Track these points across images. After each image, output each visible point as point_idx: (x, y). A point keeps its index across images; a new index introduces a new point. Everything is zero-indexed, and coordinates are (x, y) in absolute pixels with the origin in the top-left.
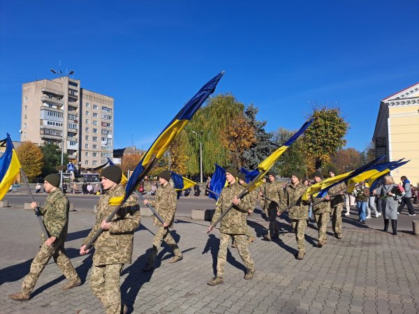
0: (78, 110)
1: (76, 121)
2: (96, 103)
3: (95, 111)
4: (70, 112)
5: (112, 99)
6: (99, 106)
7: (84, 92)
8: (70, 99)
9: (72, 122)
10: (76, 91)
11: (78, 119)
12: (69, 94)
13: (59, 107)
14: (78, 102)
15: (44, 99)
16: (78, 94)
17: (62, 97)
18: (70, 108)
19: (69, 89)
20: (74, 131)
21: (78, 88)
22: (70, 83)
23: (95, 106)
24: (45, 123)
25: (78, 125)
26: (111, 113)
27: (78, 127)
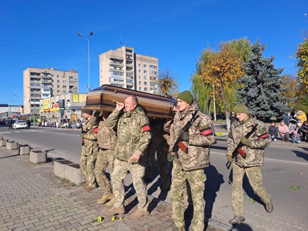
0: (133, 69)
1: (132, 77)
2: (145, 63)
3: (145, 69)
4: (128, 71)
5: (157, 59)
6: (148, 65)
7: (137, 56)
8: (127, 62)
9: (129, 78)
10: (131, 56)
11: (133, 75)
12: (127, 59)
13: (121, 68)
14: (133, 63)
15: (110, 64)
16: (132, 58)
17: (122, 61)
18: (128, 68)
19: (126, 55)
20: (131, 84)
21: (133, 54)
22: (127, 50)
23: (145, 66)
24: (112, 80)
25: (134, 80)
26: (157, 70)
27: (133, 81)
